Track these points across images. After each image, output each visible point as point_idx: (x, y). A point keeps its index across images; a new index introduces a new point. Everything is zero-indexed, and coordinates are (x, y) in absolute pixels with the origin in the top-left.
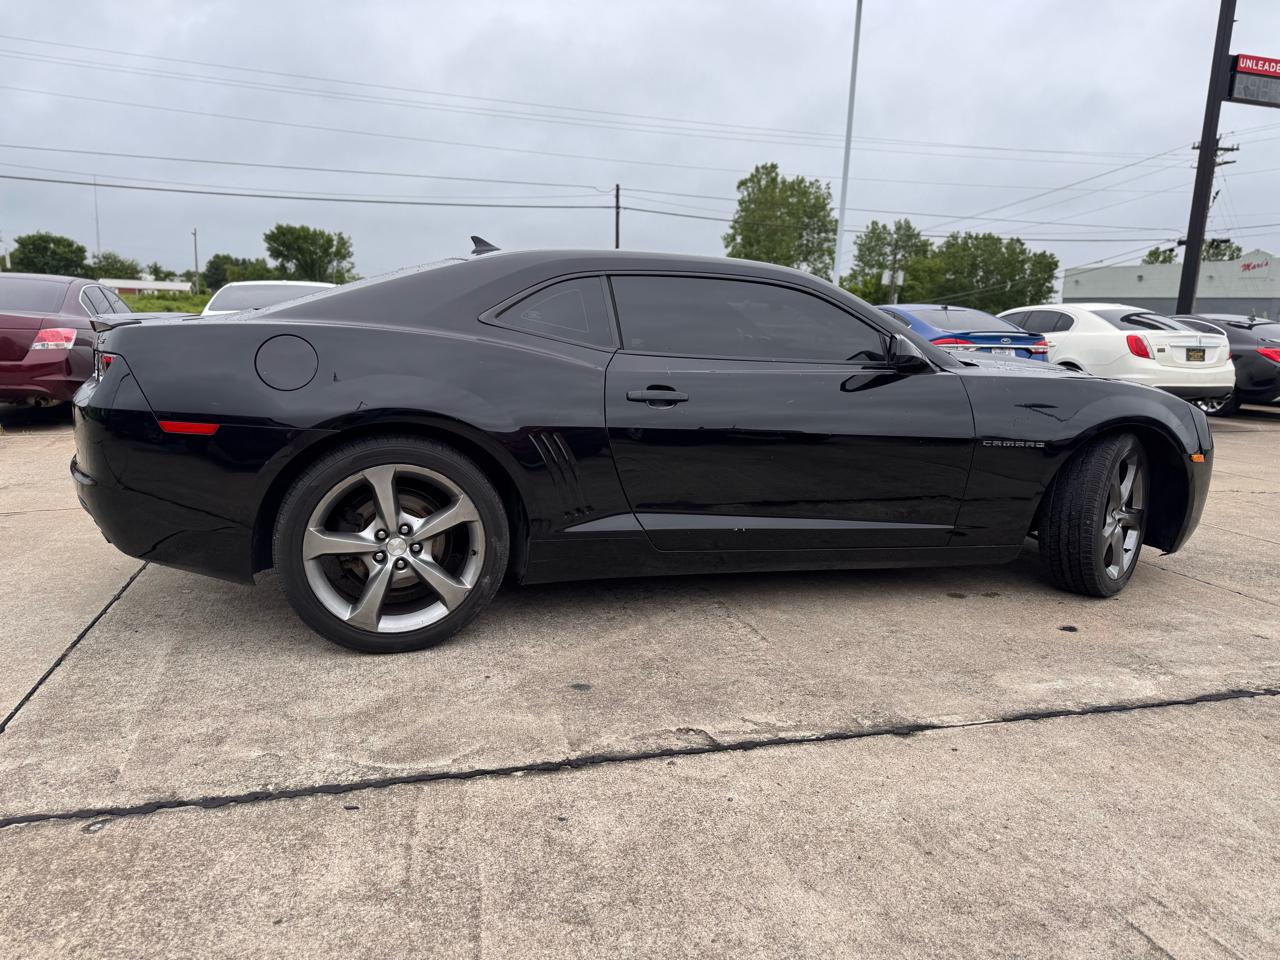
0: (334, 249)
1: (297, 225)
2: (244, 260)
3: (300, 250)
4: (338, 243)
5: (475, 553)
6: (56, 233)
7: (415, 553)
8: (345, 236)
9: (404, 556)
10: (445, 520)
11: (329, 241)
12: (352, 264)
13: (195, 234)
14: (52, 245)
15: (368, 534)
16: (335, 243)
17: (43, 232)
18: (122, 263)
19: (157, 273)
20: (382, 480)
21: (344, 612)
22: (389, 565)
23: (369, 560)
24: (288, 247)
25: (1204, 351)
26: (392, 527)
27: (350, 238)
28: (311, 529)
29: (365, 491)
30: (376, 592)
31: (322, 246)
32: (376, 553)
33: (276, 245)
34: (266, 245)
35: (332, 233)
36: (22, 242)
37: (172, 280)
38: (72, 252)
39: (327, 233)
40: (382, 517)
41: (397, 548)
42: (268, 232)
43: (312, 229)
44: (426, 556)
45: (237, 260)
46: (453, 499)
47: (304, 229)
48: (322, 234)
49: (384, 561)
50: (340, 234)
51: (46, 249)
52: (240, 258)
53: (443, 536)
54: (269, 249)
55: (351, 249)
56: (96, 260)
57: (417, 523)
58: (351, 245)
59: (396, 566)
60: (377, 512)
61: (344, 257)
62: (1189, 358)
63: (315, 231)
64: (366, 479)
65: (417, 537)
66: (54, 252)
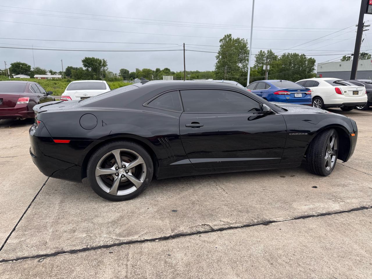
0: (102, 64)
1: (91, 57)
2: (76, 68)
3: (92, 64)
4: (103, 62)
5: (144, 172)
6: (22, 62)
7: (127, 173)
8: (105, 60)
9: (124, 174)
10: (135, 164)
11: (101, 61)
12: (108, 68)
13: (62, 61)
14: (21, 65)
15: (113, 168)
16: (102, 62)
17: (18, 62)
18: (41, 70)
19: (52, 73)
20: (117, 153)
21: (107, 190)
22: (120, 176)
23: (114, 176)
24: (89, 64)
25: (358, 92)
26: (120, 166)
27: (106, 60)
28: (98, 168)
29: (112, 156)
30: (116, 184)
31: (98, 63)
32: (116, 174)
33: (85, 63)
34: (82, 63)
35: (101, 59)
36: (12, 65)
37: (56, 75)
38: (27, 67)
39: (100, 59)
40: (117, 163)
41: (122, 172)
42: (83, 60)
43: (95, 58)
44: (130, 174)
45: (74, 68)
46: (137, 157)
47: (93, 58)
48: (98, 59)
49: (118, 175)
50: (104, 59)
51: (19, 66)
52: (75, 67)
53: (135, 168)
54: (83, 64)
55: (107, 64)
56: (34, 69)
57: (127, 164)
58: (107, 62)
59: (121, 177)
60: (115, 162)
61: (105, 66)
62: (354, 94)
63: (96, 59)
64: (112, 153)
65: (127, 168)
66: (22, 67)
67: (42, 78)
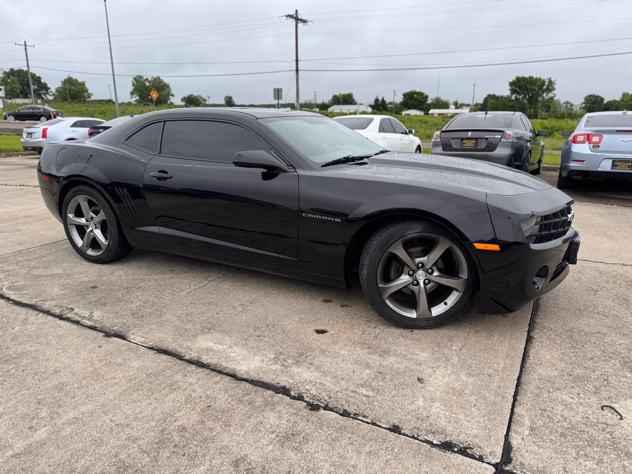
0: (545, 87)
1: (527, 76)
2: (501, 96)
3: (526, 89)
4: (548, 83)
6: (418, 90)
8: (553, 80)
11: (544, 82)
12: (555, 94)
13: (474, 85)
14: (416, 96)
16: (546, 84)
17: (413, 90)
18: (442, 101)
19: (457, 106)
24: (520, 88)
27: (555, 80)
31: (539, 86)
33: (514, 87)
34: (509, 88)
35: (546, 79)
36: (405, 95)
37: (462, 109)
38: (423, 98)
39: (542, 79)
42: (511, 81)
43: (535, 77)
45: (498, 96)
47: (531, 78)
48: (540, 79)
50: (550, 79)
51: (413, 97)
54: (510, 90)
55: (555, 86)
56: (432, 101)
58: (555, 84)
61: (550, 91)
63: (536, 78)
66: (416, 99)
67: (439, 114)
